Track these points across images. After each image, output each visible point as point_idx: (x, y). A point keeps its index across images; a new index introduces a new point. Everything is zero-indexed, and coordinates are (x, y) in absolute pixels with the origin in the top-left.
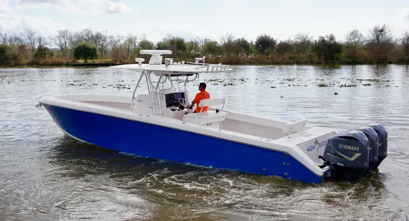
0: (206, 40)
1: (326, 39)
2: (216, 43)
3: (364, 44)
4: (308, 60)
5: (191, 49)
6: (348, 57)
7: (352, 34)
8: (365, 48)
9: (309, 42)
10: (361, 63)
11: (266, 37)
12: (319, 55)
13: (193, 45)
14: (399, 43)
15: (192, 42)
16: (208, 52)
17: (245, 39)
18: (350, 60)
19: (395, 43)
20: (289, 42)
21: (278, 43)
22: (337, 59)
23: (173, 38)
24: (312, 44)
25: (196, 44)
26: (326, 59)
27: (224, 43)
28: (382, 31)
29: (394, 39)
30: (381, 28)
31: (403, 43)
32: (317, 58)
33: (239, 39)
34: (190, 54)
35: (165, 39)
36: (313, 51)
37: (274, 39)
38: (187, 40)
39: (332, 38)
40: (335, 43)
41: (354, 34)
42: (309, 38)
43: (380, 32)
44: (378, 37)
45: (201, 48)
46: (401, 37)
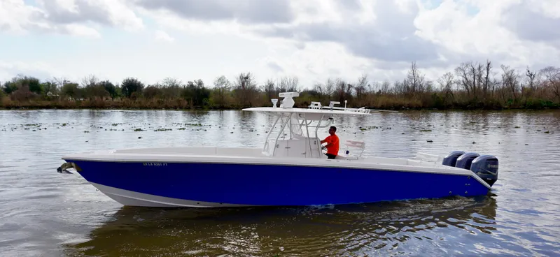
0: (65, 81)
1: (194, 84)
2: (77, 85)
3: (231, 90)
4: (177, 104)
5: (48, 91)
6: (216, 103)
7: (219, 80)
8: (232, 95)
9: (177, 86)
10: (229, 109)
11: (133, 80)
12: (188, 100)
13: (50, 87)
14: (263, 90)
15: (49, 83)
16: (67, 95)
17: (110, 82)
18: (218, 105)
19: (259, 90)
20: (157, 86)
21: (146, 86)
22: (206, 104)
23: (26, 77)
24: (181, 89)
25: (54, 86)
26: (194, 105)
27: (86, 85)
28: (247, 78)
29: (258, 86)
30: (246, 75)
31: (266, 90)
32: (186, 103)
33: (103, 81)
34: (46, 96)
35: (15, 79)
36: (181, 96)
37: (142, 83)
38: (43, 80)
39: (200, 83)
40: (204, 88)
41: (221, 80)
42: (177, 83)
43: (245, 79)
44: (243, 84)
45: (60, 90)
46: (264, 85)
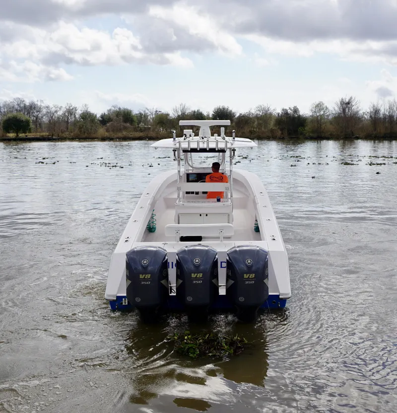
0: (156, 111)
1: (289, 111)
2: (168, 115)
3: (330, 117)
4: (270, 135)
5: (140, 122)
6: (313, 132)
7: (317, 106)
8: (331, 123)
9: (271, 114)
10: (328, 139)
11: (224, 109)
12: (282, 130)
13: (142, 117)
14: (367, 117)
15: (141, 114)
16: (158, 126)
17: (201, 111)
18: (315, 135)
19: (363, 117)
20: (250, 114)
21: (237, 115)
22: (302, 134)
23: (120, 109)
24: (274, 116)
25: (146, 116)
26: (289, 134)
27: (176, 115)
28: (348, 103)
29: (361, 112)
30: (347, 100)
31: (371, 117)
32: (280, 132)
33: (193, 110)
34: (138, 127)
35: (110, 110)
36: (275, 125)
37: (233, 111)
38: (135, 111)
39: (296, 110)
40: (299, 116)
41: (319, 106)
42: (271, 109)
43: (346, 105)
44: (344, 110)
45: (151, 120)
46: (369, 111)
